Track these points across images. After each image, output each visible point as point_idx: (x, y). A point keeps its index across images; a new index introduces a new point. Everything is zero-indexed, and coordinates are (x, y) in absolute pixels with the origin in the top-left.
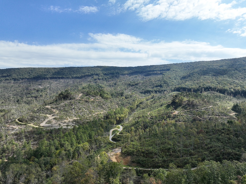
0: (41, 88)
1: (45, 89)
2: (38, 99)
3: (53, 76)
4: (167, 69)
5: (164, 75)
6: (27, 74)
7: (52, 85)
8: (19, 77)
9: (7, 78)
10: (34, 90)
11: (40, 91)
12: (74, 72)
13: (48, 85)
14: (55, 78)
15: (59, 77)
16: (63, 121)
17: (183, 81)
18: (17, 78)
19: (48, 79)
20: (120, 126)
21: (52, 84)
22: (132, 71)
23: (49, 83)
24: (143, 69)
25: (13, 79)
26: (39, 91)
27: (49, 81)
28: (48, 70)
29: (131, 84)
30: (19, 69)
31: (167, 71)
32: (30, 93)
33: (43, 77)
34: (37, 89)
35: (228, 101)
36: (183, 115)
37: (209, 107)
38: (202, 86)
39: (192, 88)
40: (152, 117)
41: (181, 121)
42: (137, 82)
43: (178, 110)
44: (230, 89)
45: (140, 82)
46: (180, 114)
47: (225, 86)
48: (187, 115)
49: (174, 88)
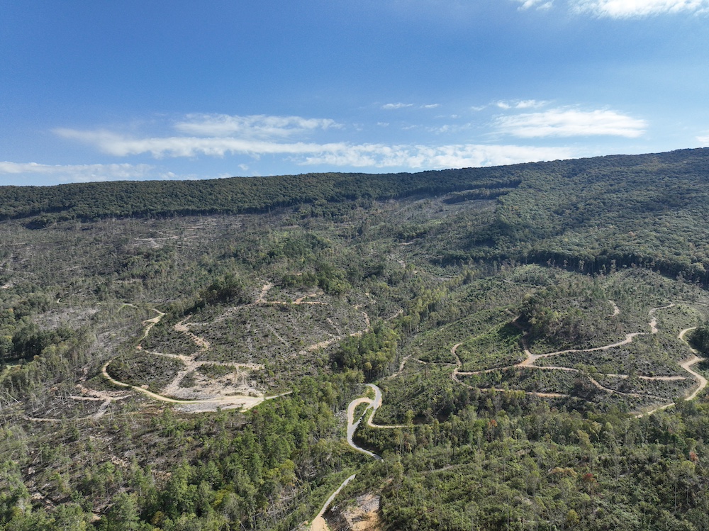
0: (156, 246)
1: (166, 250)
2: (149, 281)
3: (187, 207)
4: (510, 181)
5: (500, 206)
6: (116, 203)
7: (186, 237)
8: (95, 209)
9: (64, 213)
10: (138, 254)
11: (155, 257)
12: (243, 193)
13: (175, 237)
14: (194, 213)
15: (203, 209)
16: (224, 379)
17: (557, 226)
18: (88, 213)
19: (172, 216)
20: (374, 387)
21: (186, 233)
22: (409, 188)
23: (177, 229)
24: (441, 182)
25: (79, 216)
26: (151, 257)
27: (175, 222)
28: (171, 189)
29: (406, 234)
30: (93, 187)
31: (510, 189)
32: (126, 265)
33: (160, 211)
34: (144, 250)
35: (685, 306)
36: (548, 368)
37: (623, 343)
38: (610, 251)
39: (580, 255)
40: (463, 373)
41: (543, 389)
42: (424, 229)
43: (536, 351)
44: (693, 261)
45: (431, 228)
46: (542, 366)
47: (681, 251)
48: (559, 368)
49: (529, 253)
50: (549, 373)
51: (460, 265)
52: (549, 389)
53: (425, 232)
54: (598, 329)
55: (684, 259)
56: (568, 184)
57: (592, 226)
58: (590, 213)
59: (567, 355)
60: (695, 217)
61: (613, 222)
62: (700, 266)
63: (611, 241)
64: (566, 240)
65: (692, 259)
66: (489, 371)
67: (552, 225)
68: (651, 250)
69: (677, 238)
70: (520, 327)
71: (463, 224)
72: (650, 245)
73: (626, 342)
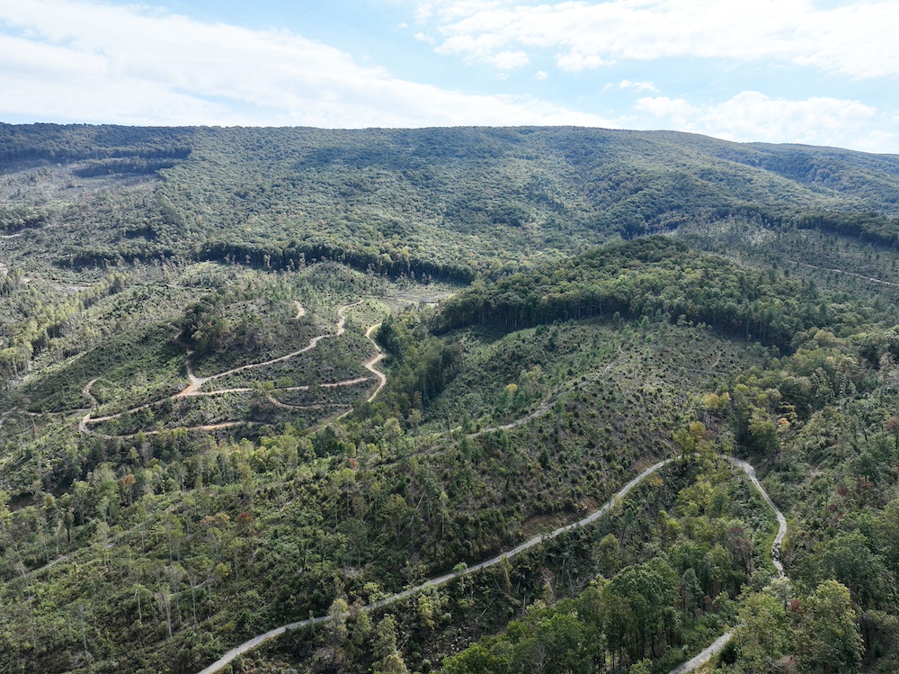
4: (176, 149)
5: (161, 182)
24: (68, 143)
35: (374, 301)
36: (218, 392)
37: (306, 349)
38: (299, 242)
39: (266, 248)
40: (96, 420)
41: (212, 421)
42: (39, 213)
43: (203, 373)
44: (382, 252)
45: (51, 213)
46: (209, 391)
47: (370, 241)
48: (232, 391)
49: (203, 247)
50: (219, 399)
51: (103, 268)
52: (219, 418)
53: (41, 219)
54: (278, 336)
55: (373, 250)
56: (251, 159)
57: (280, 213)
58: (278, 196)
59: (242, 373)
60: (385, 204)
61: (304, 208)
62: (387, 257)
63: (301, 231)
64: (249, 229)
65: (381, 250)
66: (137, 410)
67: (232, 211)
68: (342, 241)
69: (367, 227)
70: (183, 345)
71: (105, 207)
72: (341, 235)
73: (310, 347)
